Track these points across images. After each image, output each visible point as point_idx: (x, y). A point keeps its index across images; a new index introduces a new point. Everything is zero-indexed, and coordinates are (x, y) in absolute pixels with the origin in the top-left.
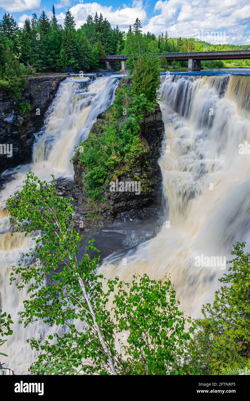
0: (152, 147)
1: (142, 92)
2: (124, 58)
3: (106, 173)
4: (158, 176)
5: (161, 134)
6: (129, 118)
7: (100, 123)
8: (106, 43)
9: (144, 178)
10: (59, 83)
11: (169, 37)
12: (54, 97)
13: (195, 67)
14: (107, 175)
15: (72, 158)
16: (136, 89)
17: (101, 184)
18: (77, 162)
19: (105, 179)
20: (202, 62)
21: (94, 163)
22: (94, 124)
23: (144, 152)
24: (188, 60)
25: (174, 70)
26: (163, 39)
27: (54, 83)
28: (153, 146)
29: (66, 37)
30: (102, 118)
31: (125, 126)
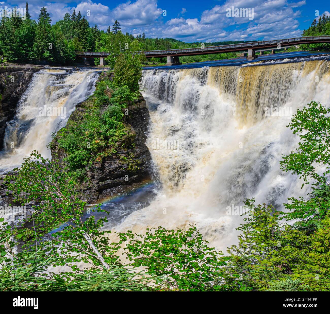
0: (137, 132)
1: (125, 84)
2: (103, 55)
3: (88, 155)
4: (147, 156)
5: (146, 120)
6: (112, 107)
7: (80, 111)
8: (84, 40)
9: (131, 158)
10: (32, 74)
11: (146, 38)
12: (27, 87)
13: (173, 62)
14: (89, 158)
15: (50, 144)
16: (118, 82)
17: (84, 166)
18: (55, 147)
19: (88, 161)
20: (180, 58)
21: (74, 147)
22: (73, 112)
23: (130, 135)
24: (166, 57)
25: (154, 65)
26: (141, 39)
27: (27, 74)
28: (138, 130)
29: (40, 32)
30: (82, 107)
31: (108, 113)
